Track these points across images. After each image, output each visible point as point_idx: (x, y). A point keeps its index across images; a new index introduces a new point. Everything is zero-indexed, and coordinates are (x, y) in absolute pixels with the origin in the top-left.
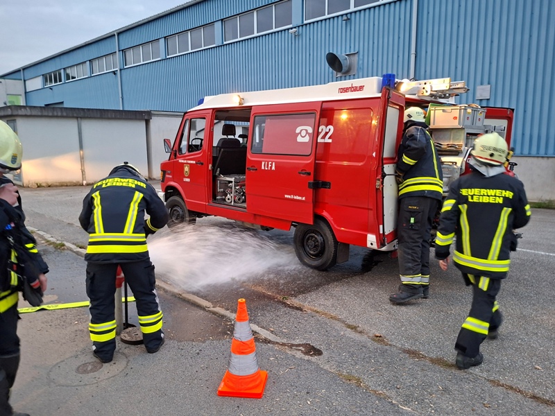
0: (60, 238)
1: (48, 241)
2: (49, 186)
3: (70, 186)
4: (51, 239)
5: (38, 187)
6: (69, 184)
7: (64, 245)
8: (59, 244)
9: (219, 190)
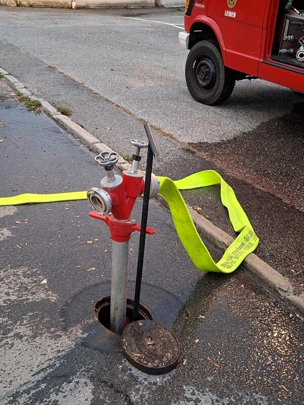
0: (35, 91)
1: (19, 94)
2: (31, 6)
3: (56, 7)
4: (23, 91)
5: (18, 5)
6: (54, 5)
7: (39, 105)
8: (34, 102)
9: (285, 37)
